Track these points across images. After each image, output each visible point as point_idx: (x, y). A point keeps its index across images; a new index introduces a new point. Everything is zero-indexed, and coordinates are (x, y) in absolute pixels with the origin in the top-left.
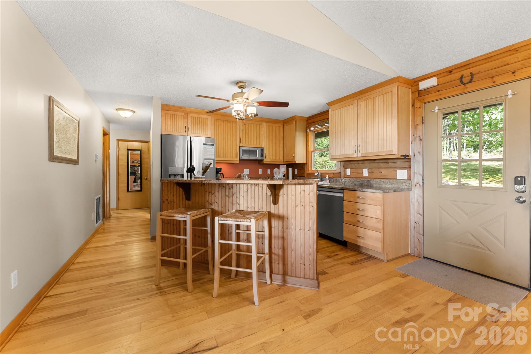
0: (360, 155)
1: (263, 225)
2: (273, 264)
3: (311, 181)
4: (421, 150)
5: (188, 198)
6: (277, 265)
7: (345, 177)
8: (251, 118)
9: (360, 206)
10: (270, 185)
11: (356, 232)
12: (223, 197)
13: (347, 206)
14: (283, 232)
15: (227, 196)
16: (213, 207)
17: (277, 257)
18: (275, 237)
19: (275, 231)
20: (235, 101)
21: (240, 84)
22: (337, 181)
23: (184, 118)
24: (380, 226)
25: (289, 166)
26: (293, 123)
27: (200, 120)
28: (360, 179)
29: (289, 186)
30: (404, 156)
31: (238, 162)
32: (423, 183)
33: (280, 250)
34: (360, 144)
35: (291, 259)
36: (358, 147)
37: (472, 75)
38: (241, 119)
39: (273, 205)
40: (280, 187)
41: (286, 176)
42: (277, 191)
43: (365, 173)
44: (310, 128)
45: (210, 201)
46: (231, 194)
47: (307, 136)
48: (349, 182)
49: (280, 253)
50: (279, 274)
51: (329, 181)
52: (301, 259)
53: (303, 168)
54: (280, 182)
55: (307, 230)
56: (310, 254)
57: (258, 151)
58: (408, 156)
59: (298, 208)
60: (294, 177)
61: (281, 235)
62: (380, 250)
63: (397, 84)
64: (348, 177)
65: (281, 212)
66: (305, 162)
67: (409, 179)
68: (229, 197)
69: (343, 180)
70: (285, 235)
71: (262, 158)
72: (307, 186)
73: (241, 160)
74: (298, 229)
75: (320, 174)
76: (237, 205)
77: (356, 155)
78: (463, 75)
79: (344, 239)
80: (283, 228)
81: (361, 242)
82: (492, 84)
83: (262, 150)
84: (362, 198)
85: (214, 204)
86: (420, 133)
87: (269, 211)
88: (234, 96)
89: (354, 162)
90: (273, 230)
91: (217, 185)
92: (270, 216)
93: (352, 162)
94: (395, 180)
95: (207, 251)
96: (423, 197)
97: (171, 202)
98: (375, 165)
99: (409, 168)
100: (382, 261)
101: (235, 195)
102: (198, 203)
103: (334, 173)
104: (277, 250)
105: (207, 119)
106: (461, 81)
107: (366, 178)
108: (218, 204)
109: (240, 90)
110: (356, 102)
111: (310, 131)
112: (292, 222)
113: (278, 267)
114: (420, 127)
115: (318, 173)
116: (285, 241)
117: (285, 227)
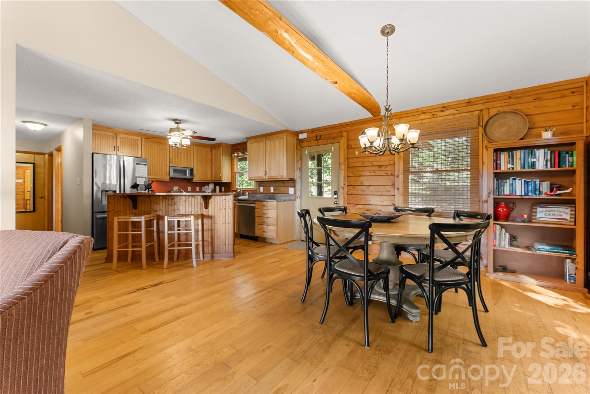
0: (267, 178)
1: (197, 223)
2: (205, 248)
3: (230, 193)
4: (300, 176)
5: (135, 207)
6: (207, 248)
7: (260, 193)
8: (186, 148)
9: (265, 211)
10: (203, 195)
11: (262, 229)
12: (167, 206)
13: (257, 212)
14: (212, 226)
15: (170, 205)
16: (158, 213)
17: (207, 243)
18: (206, 230)
19: (206, 226)
20: (172, 134)
21: (177, 121)
22: (254, 196)
23: (113, 137)
24: (275, 222)
25: (216, 184)
26: (220, 149)
27: (130, 141)
28: (268, 195)
29: (216, 197)
30: (290, 179)
31: (168, 180)
32: (301, 196)
33: (210, 238)
34: (267, 170)
35: (216, 243)
36: (266, 172)
37: (320, 136)
38: (177, 148)
39: (204, 210)
40: (210, 197)
41: (214, 190)
42: (208, 200)
43: (272, 190)
44: (234, 154)
45: (155, 209)
46: (173, 203)
47: (232, 160)
48: (262, 197)
49: (210, 239)
50: (209, 253)
51: (249, 196)
52: (223, 242)
53: (229, 186)
54: (210, 194)
55: (227, 223)
56: (229, 238)
57: (187, 171)
58: (293, 179)
59: (221, 211)
60: (220, 191)
61: (210, 228)
62: (275, 238)
63: (286, 134)
64: (262, 193)
65: (210, 214)
66: (230, 181)
67: (295, 193)
68: (171, 206)
69: (258, 195)
70: (213, 229)
71: (192, 177)
72: (227, 197)
73: (171, 178)
74: (221, 223)
75: (242, 191)
76: (178, 210)
77: (264, 178)
78: (317, 135)
79: (256, 235)
80: (211, 224)
81: (266, 235)
82: (327, 143)
83: (192, 170)
84: (266, 206)
85: (158, 211)
86: (299, 165)
87: (202, 213)
88: (171, 130)
89: (265, 182)
90: (205, 226)
91: (161, 197)
92: (203, 216)
93: (264, 182)
94: (287, 194)
95: (153, 245)
96: (301, 204)
97: (118, 211)
98: (277, 184)
99: (294, 186)
100: (276, 244)
101: (176, 204)
102: (144, 211)
103: (252, 190)
104: (207, 238)
105: (138, 140)
106: (316, 138)
107: (272, 193)
108: (162, 211)
109: (176, 125)
110: (264, 140)
111: (234, 156)
112: (217, 220)
113: (208, 249)
114: (299, 162)
115: (241, 190)
116: (213, 232)
117: (213, 223)
